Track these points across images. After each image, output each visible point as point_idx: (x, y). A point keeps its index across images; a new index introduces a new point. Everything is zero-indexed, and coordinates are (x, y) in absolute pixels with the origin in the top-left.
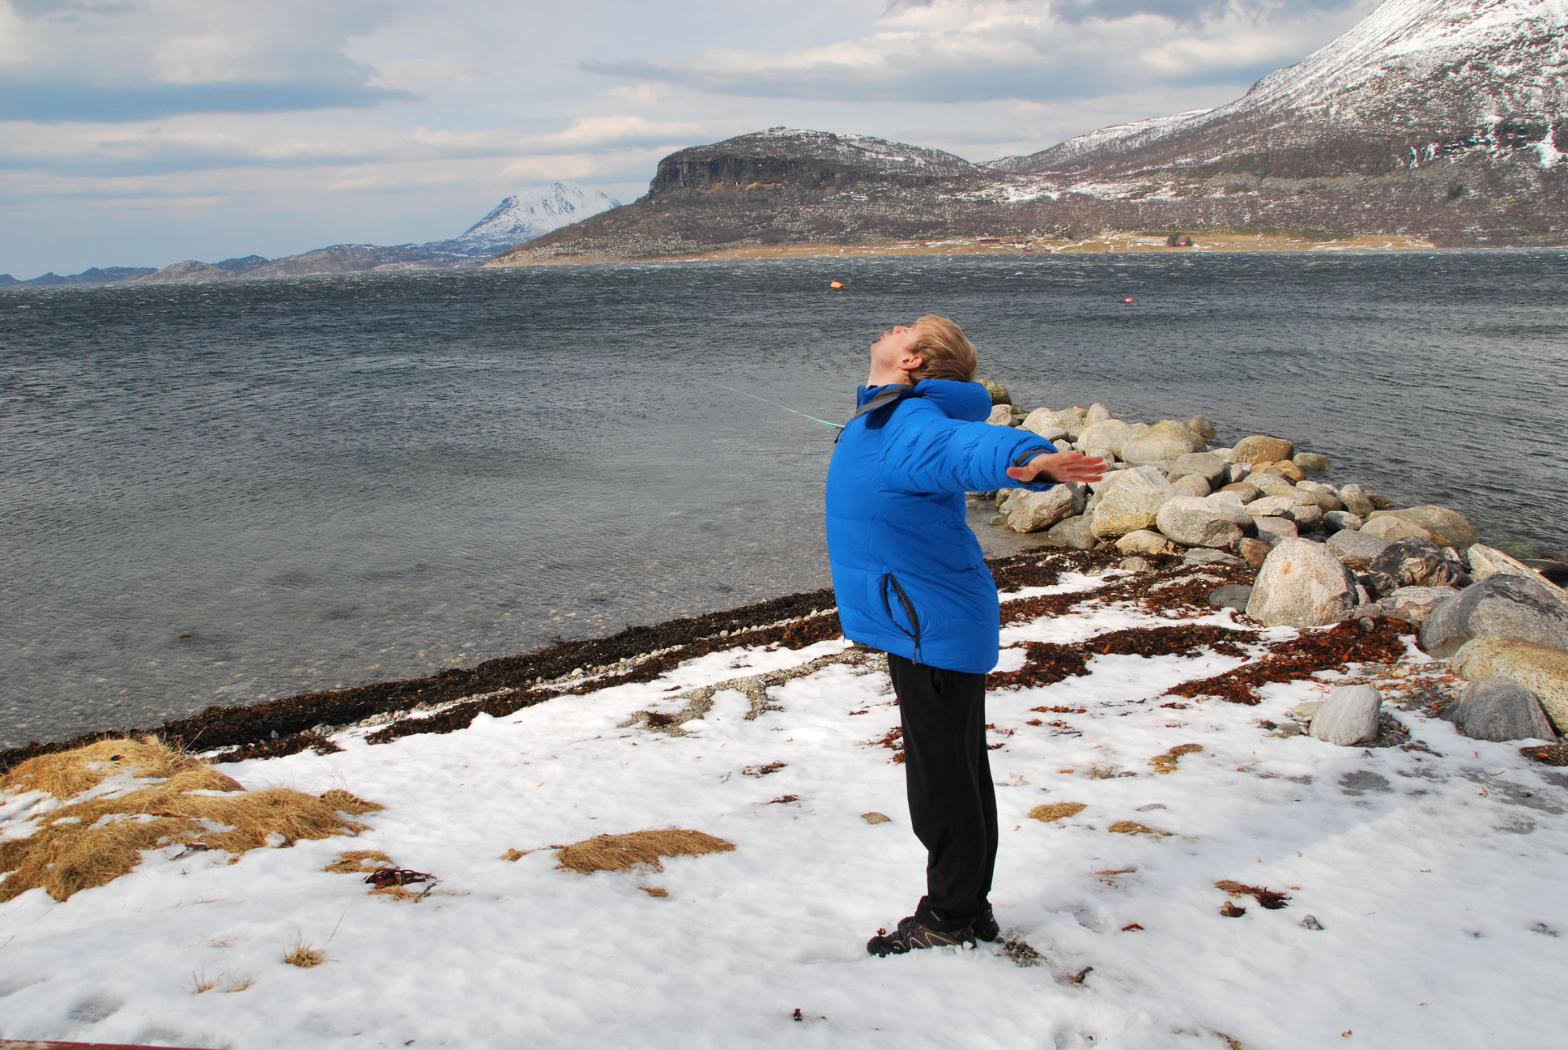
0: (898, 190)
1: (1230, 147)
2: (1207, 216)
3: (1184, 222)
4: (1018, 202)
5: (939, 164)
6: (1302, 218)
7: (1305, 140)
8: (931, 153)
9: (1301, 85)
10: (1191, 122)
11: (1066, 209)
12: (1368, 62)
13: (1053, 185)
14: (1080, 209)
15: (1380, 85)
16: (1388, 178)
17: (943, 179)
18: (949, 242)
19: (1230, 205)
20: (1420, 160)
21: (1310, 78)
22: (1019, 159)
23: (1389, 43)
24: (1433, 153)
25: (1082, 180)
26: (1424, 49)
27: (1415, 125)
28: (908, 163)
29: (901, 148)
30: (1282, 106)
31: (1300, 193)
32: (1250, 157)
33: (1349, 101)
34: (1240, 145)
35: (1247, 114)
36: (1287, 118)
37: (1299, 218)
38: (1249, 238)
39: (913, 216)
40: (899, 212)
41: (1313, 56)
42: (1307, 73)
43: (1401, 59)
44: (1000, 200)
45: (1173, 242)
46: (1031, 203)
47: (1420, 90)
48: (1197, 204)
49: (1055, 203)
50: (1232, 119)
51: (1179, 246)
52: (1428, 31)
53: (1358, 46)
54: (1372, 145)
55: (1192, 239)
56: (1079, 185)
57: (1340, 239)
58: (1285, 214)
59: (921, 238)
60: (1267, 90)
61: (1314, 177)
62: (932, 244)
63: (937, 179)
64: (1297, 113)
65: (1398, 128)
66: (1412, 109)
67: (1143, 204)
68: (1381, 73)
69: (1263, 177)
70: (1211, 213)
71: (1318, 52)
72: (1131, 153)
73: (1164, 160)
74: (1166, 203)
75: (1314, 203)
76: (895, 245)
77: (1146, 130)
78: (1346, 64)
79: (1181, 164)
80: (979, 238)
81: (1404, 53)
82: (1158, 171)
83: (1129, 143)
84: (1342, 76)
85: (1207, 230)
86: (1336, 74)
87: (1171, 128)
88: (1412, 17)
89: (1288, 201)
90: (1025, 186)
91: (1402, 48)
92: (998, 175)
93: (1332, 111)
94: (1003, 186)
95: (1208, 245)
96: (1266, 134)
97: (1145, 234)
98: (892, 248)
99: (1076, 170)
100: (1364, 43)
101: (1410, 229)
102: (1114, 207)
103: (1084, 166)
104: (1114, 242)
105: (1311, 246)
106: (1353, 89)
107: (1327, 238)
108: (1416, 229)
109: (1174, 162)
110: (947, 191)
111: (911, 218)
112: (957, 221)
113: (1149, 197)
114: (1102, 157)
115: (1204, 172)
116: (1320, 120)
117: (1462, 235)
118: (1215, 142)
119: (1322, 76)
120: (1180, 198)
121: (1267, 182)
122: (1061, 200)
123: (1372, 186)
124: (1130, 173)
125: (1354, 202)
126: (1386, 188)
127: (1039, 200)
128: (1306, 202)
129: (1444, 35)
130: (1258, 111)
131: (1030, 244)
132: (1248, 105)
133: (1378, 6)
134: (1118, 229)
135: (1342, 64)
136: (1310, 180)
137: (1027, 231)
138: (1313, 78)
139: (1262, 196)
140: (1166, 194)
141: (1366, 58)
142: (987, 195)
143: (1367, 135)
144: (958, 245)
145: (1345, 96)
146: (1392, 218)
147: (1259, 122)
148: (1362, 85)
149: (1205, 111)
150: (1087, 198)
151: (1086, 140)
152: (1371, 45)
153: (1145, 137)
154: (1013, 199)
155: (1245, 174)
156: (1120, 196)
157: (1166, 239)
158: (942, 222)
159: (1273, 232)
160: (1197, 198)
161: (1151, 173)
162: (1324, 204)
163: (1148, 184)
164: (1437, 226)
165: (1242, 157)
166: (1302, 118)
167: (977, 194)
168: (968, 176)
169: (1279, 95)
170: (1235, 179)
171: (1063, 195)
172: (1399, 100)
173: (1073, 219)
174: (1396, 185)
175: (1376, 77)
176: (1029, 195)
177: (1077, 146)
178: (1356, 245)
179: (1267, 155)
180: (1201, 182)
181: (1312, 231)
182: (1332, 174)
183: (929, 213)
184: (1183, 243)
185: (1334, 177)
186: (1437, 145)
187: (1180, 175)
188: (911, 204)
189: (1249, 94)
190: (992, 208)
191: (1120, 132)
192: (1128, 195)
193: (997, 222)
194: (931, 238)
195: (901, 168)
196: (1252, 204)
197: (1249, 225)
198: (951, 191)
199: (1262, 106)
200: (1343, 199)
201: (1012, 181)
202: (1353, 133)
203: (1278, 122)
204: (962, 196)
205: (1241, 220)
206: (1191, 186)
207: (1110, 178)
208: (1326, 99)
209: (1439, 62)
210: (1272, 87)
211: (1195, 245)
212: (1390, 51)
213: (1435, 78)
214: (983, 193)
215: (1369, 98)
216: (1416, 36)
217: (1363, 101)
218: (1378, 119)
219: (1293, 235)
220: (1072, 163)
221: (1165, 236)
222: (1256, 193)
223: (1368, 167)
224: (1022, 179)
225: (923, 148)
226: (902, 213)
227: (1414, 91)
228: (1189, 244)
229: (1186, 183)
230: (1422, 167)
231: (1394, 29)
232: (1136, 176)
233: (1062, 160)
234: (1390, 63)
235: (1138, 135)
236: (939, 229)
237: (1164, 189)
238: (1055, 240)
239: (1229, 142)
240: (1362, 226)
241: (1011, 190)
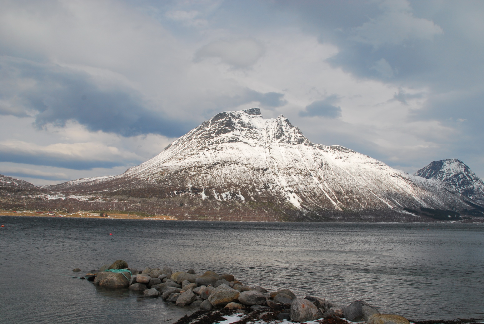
0: (7, 193)
1: (120, 188)
2: (112, 207)
3: (105, 209)
4: (51, 200)
5: (23, 185)
6: (140, 209)
7: (141, 187)
8: (20, 181)
9: (140, 171)
10: (108, 179)
11: (67, 203)
12: (158, 167)
13: (63, 195)
14: (72, 203)
15: (162, 174)
16: (164, 199)
17: (24, 190)
18: (25, 212)
19: (119, 205)
20: (172, 195)
21: (143, 170)
22: (52, 186)
23: (164, 163)
24: (176, 193)
25: (73, 194)
26: (172, 165)
27: (171, 185)
28: (12, 184)
29: (9, 179)
30: (135, 177)
31: (140, 202)
32: (125, 191)
33: (153, 177)
34: (123, 187)
35: (125, 178)
36: (136, 180)
37: (139, 210)
38: (125, 215)
39: (12, 202)
40: (6, 200)
41: (143, 164)
42: (142, 168)
43: (167, 167)
44: (44, 199)
45: (102, 215)
46: (55, 200)
47: (172, 176)
48: (109, 204)
49: (64, 201)
50: (120, 179)
51: (103, 216)
52: (173, 161)
53: (156, 162)
54: (160, 190)
55: (108, 215)
56: (72, 196)
57: (151, 216)
58: (135, 208)
59: (14, 210)
61: (144, 198)
62: (18, 212)
63: (22, 190)
64: (139, 179)
65: (167, 186)
66: (170, 181)
67: (92, 203)
68: (162, 171)
69: (129, 197)
70: (114, 207)
71: (145, 163)
72: (89, 187)
73: (100, 190)
74: (100, 203)
75: (144, 205)
76: (3, 212)
77: (94, 180)
78: (152, 167)
79: (105, 191)
80: (36, 211)
81: (168, 166)
82: (97, 193)
83: (89, 184)
85: (112, 212)
86: (150, 169)
87: (102, 180)
88: (169, 157)
89: (136, 204)
90: (54, 195)
91: (167, 164)
92: (44, 191)
93: (149, 179)
94: (46, 194)
95: (113, 216)
96: (130, 184)
97: (93, 212)
99: (71, 191)
100: (157, 162)
101: (170, 214)
102: (83, 203)
103: (74, 190)
104: (83, 214)
105: (143, 218)
106: (154, 174)
107: (148, 216)
108: (172, 214)
109: (102, 191)
110: (25, 195)
111: (11, 203)
112: (28, 205)
113: (94, 201)
114: (80, 187)
115: (112, 194)
116: (146, 182)
117: (184, 216)
118: (115, 186)
119: (146, 170)
120: (104, 202)
121: (130, 199)
122: (66, 200)
123: (160, 202)
124: (89, 193)
125: (155, 206)
126: (163, 202)
127: (58, 199)
128: (141, 205)
129: (177, 162)
130: (128, 178)
131: (54, 214)
132: (125, 176)
133: (161, 153)
134: (84, 210)
136: (143, 199)
137: (53, 209)
139: (129, 202)
140: (100, 200)
142: (40, 197)
143: (158, 187)
144: (28, 213)
146: (165, 211)
147: (128, 181)
148: (157, 173)
149: (112, 176)
150: (74, 200)
151: (75, 182)
152: (159, 163)
153: (94, 182)
154: (49, 199)
155: (124, 196)
156: (85, 200)
157: (99, 214)
158: (22, 205)
159: (132, 214)
160: (109, 202)
161: (95, 193)
162: (147, 206)
163: (94, 197)
164: (177, 214)
165: (123, 190)
166: (140, 181)
167: (37, 196)
168: (34, 190)
169: (134, 174)
170: (121, 197)
171: (66, 198)
172: (167, 178)
173: (69, 206)
174: (166, 201)
175: (160, 171)
176: (55, 198)
177: (72, 183)
178: (156, 218)
179: (130, 190)
180: (111, 197)
181: (143, 213)
182: (149, 197)
183: (18, 201)
184: (105, 216)
185: (149, 198)
186: (177, 191)
187: (105, 195)
188: (11, 198)
189: (125, 172)
190: (42, 201)
191: (86, 180)
192: (88, 200)
193: (43, 206)
194: (18, 210)
195: (9, 186)
196: (126, 205)
197: (125, 211)
198: (27, 195)
199: (129, 176)
200: (152, 205)
201: (49, 193)
202: (155, 186)
203: (134, 181)
204: (31, 197)
205: (123, 210)
206: (108, 198)
207: (82, 194)
208: (147, 176)
209: (176, 169)
210: (132, 171)
211: (109, 216)
212: (164, 165)
213: (175, 173)
214: (39, 196)
215: (159, 177)
216: (170, 162)
217: (157, 177)
218: (161, 183)
219: (138, 215)
220: (70, 188)
221: (99, 213)
222: (127, 201)
223: (159, 196)
224: (53, 192)
225: (18, 180)
226: (8, 201)
227: (170, 176)
228: (107, 216)
229: (106, 197)
230: (173, 197)
231: (165, 159)
232: (91, 194)
233: (66, 187)
234: (164, 168)
235: (92, 182)
236: (22, 207)
237: (99, 199)
238: (63, 213)
239: (119, 186)
240: (157, 213)
241: (49, 196)
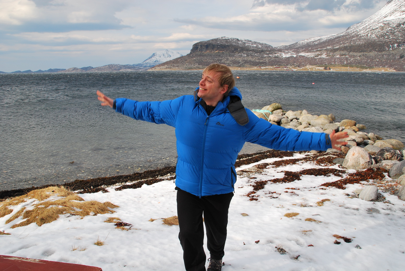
0: (254, 53)
1: (341, 44)
2: (335, 62)
3: (328, 63)
4: (285, 57)
5: (265, 47)
6: (360, 63)
7: (361, 42)
8: (263, 44)
9: (361, 28)
10: (331, 37)
11: (298, 59)
12: (379, 22)
13: (294, 53)
14: (301, 59)
15: (382, 28)
16: (383, 53)
17: (266, 51)
18: (267, 67)
19: (341, 59)
20: (392, 48)
21: (363, 26)
22: (286, 46)
23: (385, 17)
24: (396, 46)
25: (302, 52)
26: (395, 19)
27: (391, 39)
28: (257, 47)
29: (255, 43)
30: (355, 34)
31: (360, 56)
32: (347, 47)
33: (373, 33)
34: (344, 44)
35: (346, 36)
36: (357, 37)
37: (359, 63)
38: (346, 68)
40: (254, 59)
41: (364, 20)
42: (363, 25)
43: (388, 21)
44: (281, 57)
45: (325, 69)
46: (289, 57)
47: (393, 30)
48: (332, 59)
49: (295, 58)
50: (342, 37)
51: (327, 69)
52: (396, 14)
53: (376, 18)
54: (379, 44)
55: (331, 68)
56: (301, 53)
57: (370, 68)
58: (355, 62)
59: (260, 66)
60: (352, 29)
61: (364, 52)
62: (263, 68)
63: (264, 51)
64: (359, 35)
65: (387, 40)
66: (391, 35)
67: (318, 58)
68: (383, 25)
69: (350, 52)
70: (336, 61)
71: (365, 20)
72: (315, 45)
73: (324, 47)
74: (324, 58)
75: (363, 59)
76: (253, 68)
77: (319, 39)
78: (373, 23)
79: (328, 48)
80: (275, 66)
82: (322, 50)
83: (315, 43)
84: (372, 26)
85: (334, 66)
86: (370, 25)
87: (326, 39)
88: (392, 10)
89: (356, 58)
90: (287, 53)
91: (388, 18)
92: (280, 50)
93: (369, 35)
94: (281, 53)
95: (335, 69)
96: (351, 41)
97: (318, 66)
98: (252, 68)
99: (301, 49)
100: (378, 17)
101: (389, 66)
102: (310, 59)
103: (303, 48)
104: (310, 68)
105: (362, 70)
106: (375, 29)
107: (366, 68)
108: (391, 66)
109: (326, 48)
110: (267, 54)
111: (257, 61)
112: (269, 62)
113: (319, 57)
114: (307, 46)
115: (335, 50)
116: (366, 37)
117: (403, 68)
118: (337, 43)
119: (367, 26)
120: (328, 57)
121: (351, 53)
122: (297, 57)
123: (379, 55)
124: (315, 50)
125: (374, 59)
126: (383, 55)
127: (291, 57)
128: (361, 59)
129: (400, 15)
130: (349, 35)
131: (288, 68)
132: (346, 33)
133: (382, 8)
134: (311, 65)
135: (372, 23)
136: (362, 53)
137: (287, 65)
138: (364, 26)
139: (349, 57)
140: (324, 56)
141: (379, 21)
142: (277, 55)
143: (378, 41)
144: (269, 68)
145: (373, 31)
146: (384, 63)
147: (349, 38)
148: (377, 28)
149: (335, 35)
150: (303, 56)
151: (303, 42)
152: (380, 18)
153: (319, 41)
154: (284, 57)
155: (345, 51)
156: (312, 56)
157: (324, 68)
158: (265, 62)
159: (352, 67)
160: (332, 57)
161: (320, 50)
162: (366, 59)
163: (319, 53)
164: (396, 66)
165: (345, 47)
166: (361, 37)
167: (275, 55)
168: (273, 50)
169: (355, 31)
170: (342, 52)
171: (297, 56)
172: (387, 32)
173: (299, 62)
174: (386, 54)
175: (381, 26)
176: (288, 55)
177: (301, 43)
178: (374, 70)
179: (351, 46)
180: (333, 53)
181: (362, 66)
182: (368, 51)
183: (262, 60)
184: (328, 69)
185: (369, 52)
186: (397, 44)
187: (328, 51)
188: (257, 57)
189: (347, 30)
190: (278, 59)
191: (312, 40)
192: (314, 56)
193: (280, 62)
194: (262, 66)
195: (255, 48)
196: (347, 59)
197: (346, 64)
198: (268, 54)
199: (350, 33)
200: (371, 58)
201: (284, 52)
202: (374, 41)
203: (354, 38)
204: (271, 55)
205: (344, 63)
206: (331, 54)
207: (309, 52)
208: (367, 32)
209: (399, 22)
210: (353, 29)
211: (331, 70)
212: (385, 19)
213: (397, 26)
214: (276, 55)
215: (379, 32)
216: (392, 15)
217: (377, 32)
218: (381, 37)
219: (357, 67)
220: (300, 47)
221: (324, 67)
222: (348, 56)
223: (378, 50)
224: (286, 51)
225: (261, 43)
226: (255, 59)
227: (391, 30)
228: (330, 69)
229: (329, 53)
230: (393, 50)
231: (386, 14)
232: (316, 51)
233: (297, 47)
234: (385, 22)
235: (317, 41)
236: (264, 64)
237: (324, 55)
238: (295, 67)
239: (341, 43)
240: (376, 65)
241: (284, 54)
